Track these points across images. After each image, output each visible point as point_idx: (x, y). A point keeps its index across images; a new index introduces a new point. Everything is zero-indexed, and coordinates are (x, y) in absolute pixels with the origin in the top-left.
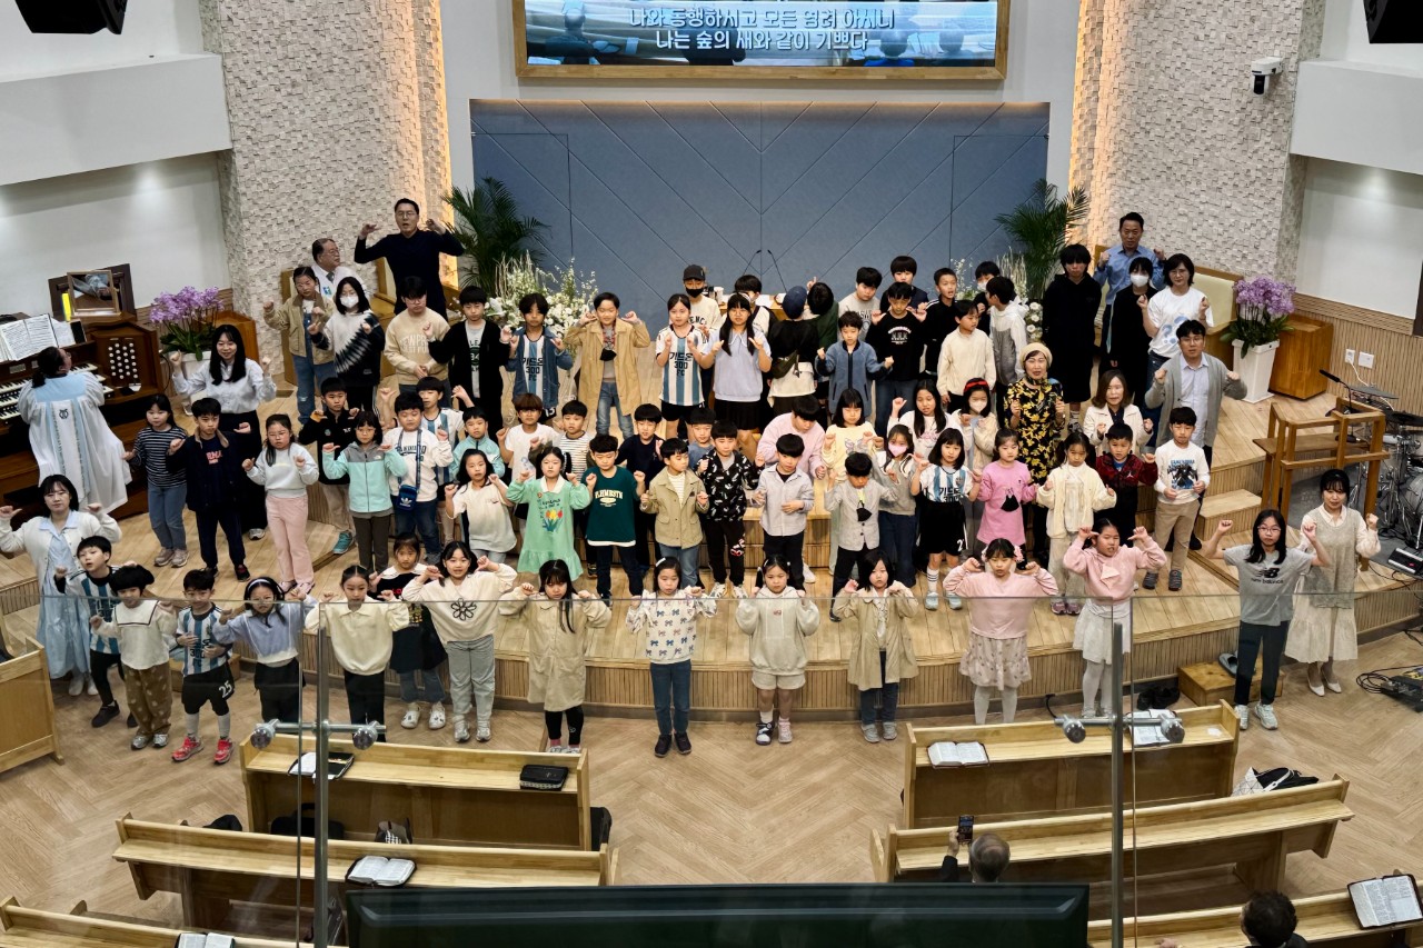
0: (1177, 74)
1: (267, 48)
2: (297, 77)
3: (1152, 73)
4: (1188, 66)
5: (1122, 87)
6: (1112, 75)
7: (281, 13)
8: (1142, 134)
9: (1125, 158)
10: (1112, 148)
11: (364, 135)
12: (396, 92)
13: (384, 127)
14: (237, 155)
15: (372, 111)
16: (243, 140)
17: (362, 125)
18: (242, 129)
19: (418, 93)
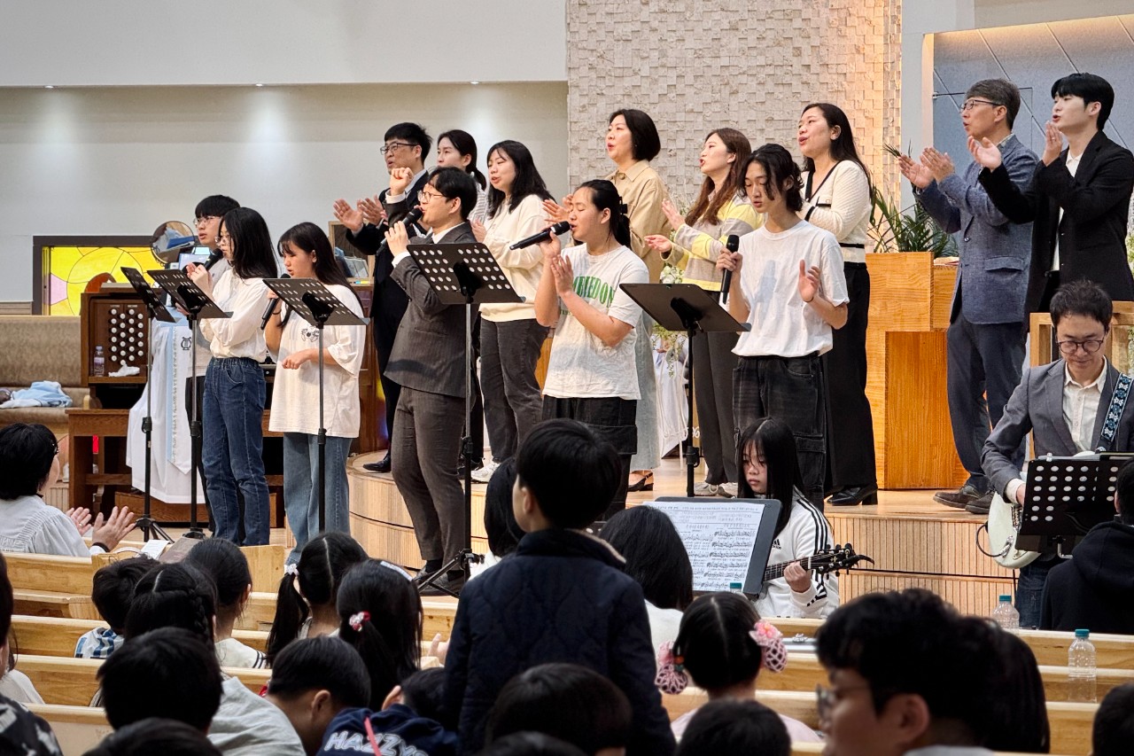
11: (781, 88)
12: (843, 28)
13: (818, 80)
14: (572, 90)
15: (798, 52)
16: (584, 70)
17: (778, 72)
18: (583, 54)
19: (882, 32)
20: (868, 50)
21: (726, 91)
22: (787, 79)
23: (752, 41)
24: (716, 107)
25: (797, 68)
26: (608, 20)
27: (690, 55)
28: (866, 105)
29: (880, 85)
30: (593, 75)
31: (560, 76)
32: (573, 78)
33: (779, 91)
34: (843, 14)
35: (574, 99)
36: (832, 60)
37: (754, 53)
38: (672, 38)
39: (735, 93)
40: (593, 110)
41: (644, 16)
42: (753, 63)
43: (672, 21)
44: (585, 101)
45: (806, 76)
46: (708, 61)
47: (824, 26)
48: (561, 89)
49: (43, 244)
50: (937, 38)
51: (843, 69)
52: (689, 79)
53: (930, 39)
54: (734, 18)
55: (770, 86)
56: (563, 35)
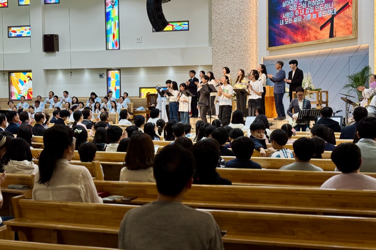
1: (221, 45)
2: (228, 52)
7: (225, 39)
12: (250, 57)
14: (213, 66)
15: (244, 60)
16: (215, 63)
17: (241, 63)
18: (214, 61)
19: (256, 57)
20: (254, 60)
21: (234, 66)
22: (242, 64)
23: (238, 59)
24: (233, 68)
25: (244, 62)
26: (218, 57)
27: (229, 61)
29: (255, 64)
30: (216, 64)
31: (211, 64)
32: (213, 64)
33: (242, 66)
34: (250, 55)
35: (213, 67)
36: (248, 61)
38: (227, 59)
39: (235, 66)
40: (216, 69)
41: (223, 55)
42: (238, 62)
43: (226, 56)
44: (215, 67)
45: (245, 63)
46: (232, 62)
47: (247, 57)
48: (212, 66)
49: (140, 88)
50: (263, 58)
51: (250, 62)
52: (229, 64)
53: (262, 58)
54: (235, 56)
55: (240, 65)
56: (212, 58)
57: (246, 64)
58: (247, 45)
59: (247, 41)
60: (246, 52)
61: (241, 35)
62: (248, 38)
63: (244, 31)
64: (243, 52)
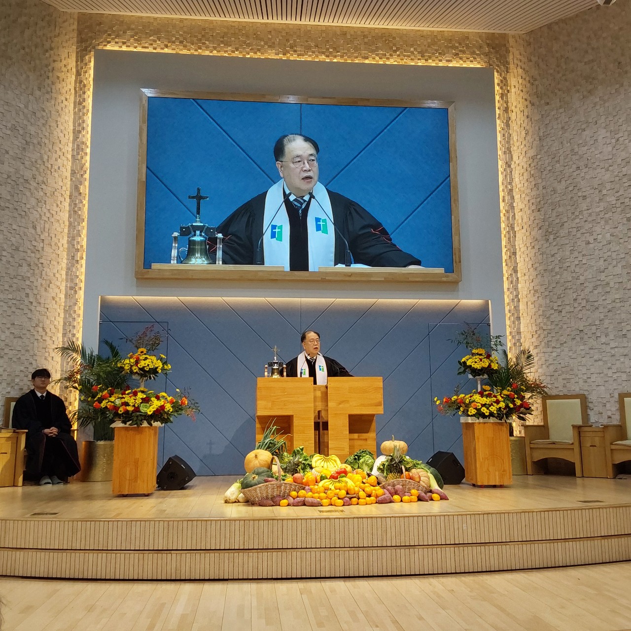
0: (577, 270)
3: (557, 273)
4: (584, 261)
5: (536, 288)
6: (528, 283)
8: (556, 314)
9: (546, 332)
10: (534, 328)
11: (19, 310)
12: (48, 288)
13: (35, 309)
15: (27, 295)
17: (17, 303)
19: (64, 293)
20: (57, 299)
22: (22, 306)
23: (6, 287)
25: (27, 303)
28: (56, 323)
29: (62, 315)
34: (48, 282)
36: (42, 301)
37: (7, 292)
45: (30, 306)
47: (39, 286)
51: (47, 306)
55: (14, 309)
57: (33, 308)
58: (40, 249)
59: (42, 237)
60: (37, 271)
61: (23, 213)
62: (46, 230)
63: (33, 202)
64: (25, 268)
